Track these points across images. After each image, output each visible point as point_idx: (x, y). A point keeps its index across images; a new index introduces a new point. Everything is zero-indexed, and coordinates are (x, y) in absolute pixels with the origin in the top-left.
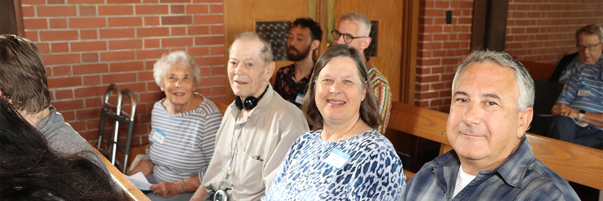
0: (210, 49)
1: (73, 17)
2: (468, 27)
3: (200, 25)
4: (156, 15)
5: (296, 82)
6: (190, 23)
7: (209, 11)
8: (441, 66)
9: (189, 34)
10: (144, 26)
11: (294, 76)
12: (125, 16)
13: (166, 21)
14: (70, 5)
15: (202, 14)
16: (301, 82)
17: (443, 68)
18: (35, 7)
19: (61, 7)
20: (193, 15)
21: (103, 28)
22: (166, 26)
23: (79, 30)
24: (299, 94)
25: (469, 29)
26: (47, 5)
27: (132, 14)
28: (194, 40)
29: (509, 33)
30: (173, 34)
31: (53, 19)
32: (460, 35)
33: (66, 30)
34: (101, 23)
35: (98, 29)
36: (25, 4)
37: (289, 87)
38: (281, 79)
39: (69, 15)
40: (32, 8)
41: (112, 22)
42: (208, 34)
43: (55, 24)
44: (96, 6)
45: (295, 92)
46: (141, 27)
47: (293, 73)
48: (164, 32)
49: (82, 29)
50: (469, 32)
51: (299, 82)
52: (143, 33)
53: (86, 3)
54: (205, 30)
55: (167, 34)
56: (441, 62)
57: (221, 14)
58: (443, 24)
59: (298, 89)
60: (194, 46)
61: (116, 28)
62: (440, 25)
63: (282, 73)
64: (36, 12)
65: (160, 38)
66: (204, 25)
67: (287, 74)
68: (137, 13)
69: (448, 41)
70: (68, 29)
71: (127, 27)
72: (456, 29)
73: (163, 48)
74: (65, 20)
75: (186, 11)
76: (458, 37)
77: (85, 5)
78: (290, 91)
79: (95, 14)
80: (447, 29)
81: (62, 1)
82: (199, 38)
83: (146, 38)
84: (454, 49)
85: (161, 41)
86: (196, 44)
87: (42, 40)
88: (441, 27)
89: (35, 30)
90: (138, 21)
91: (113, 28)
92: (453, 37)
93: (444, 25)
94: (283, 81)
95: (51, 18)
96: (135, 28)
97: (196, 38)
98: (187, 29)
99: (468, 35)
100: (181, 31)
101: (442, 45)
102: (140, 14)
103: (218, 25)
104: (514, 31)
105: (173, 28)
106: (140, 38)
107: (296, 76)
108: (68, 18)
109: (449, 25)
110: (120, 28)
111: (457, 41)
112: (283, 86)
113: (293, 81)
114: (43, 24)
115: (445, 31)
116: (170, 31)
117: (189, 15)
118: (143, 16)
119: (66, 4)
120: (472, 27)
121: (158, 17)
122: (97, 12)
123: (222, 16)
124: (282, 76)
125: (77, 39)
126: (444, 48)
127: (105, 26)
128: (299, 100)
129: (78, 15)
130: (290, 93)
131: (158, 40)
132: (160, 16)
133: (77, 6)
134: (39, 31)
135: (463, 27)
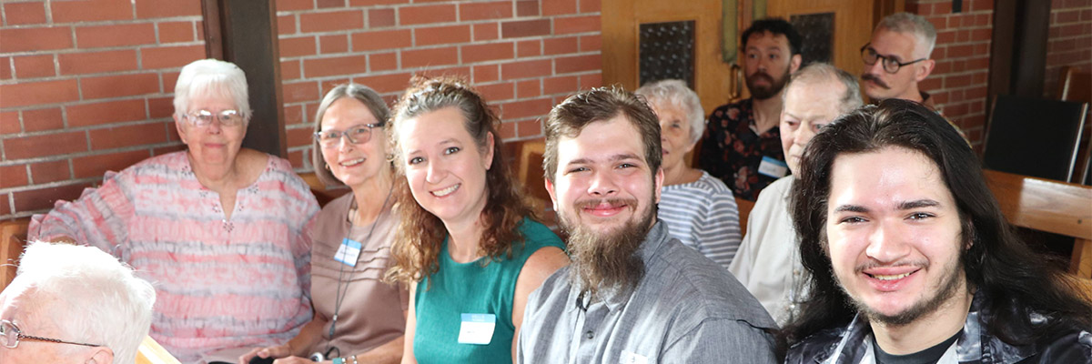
0: (579, 79)
1: (358, 31)
2: (986, 16)
3: (564, 36)
4: (493, 21)
5: (758, 134)
6: (548, 32)
7: (578, 9)
8: (943, 90)
9: (546, 54)
10: (473, 42)
11: (754, 124)
12: (443, 24)
13: (510, 30)
14: (354, 9)
15: (567, 16)
16: (768, 135)
17: (946, 95)
18: (297, 14)
19: (338, 13)
20: (552, 18)
21: (407, 49)
22: (510, 40)
23: (367, 54)
24: (765, 158)
25: (990, 19)
26: (316, 10)
27: (454, 20)
28: (553, 64)
29: (1052, 23)
30: (520, 55)
31: (327, 37)
32: (974, 31)
33: (345, 55)
34: (403, 38)
35: (398, 51)
36: (282, 10)
37: (744, 143)
38: (724, 129)
39: (351, 28)
40: (292, 18)
41: (424, 37)
42: (575, 51)
43: (329, 45)
44: (396, 7)
45: (756, 153)
46: (468, 44)
47: (750, 118)
48: (505, 51)
49: (373, 53)
50: (990, 26)
51: (764, 135)
52: (471, 54)
53: (379, 4)
54: (570, 45)
55: (510, 55)
56: (943, 83)
57: (598, 13)
58: (948, 12)
59: (763, 148)
60: (554, 75)
61: (428, 47)
62: (944, 16)
63: (725, 117)
64: (298, 25)
65: (500, 62)
66: (570, 35)
67: (737, 119)
68: (462, 19)
69: (956, 44)
70: (350, 53)
71: (446, 45)
72: (968, 21)
73: (504, 82)
74: (345, 36)
75: (540, 12)
76: (970, 35)
77: (378, 7)
78: (746, 150)
79: (393, 23)
80: (954, 22)
81: (342, 4)
82: (563, 59)
83: (475, 64)
84: (964, 59)
85: (500, 69)
86: (558, 72)
87: (307, 76)
88: (945, 19)
89: (295, 58)
90: (462, 34)
91: (423, 48)
92: (963, 36)
93: (948, 16)
94: (727, 133)
95: (323, 34)
96: (459, 45)
97: (557, 60)
98: (542, 45)
99: (988, 30)
100: (531, 49)
101: (946, 51)
102: (467, 19)
103: (593, 33)
104: (1062, 17)
105: (520, 44)
106: (467, 65)
107: (758, 123)
108: (349, 33)
109: (958, 14)
110: (435, 47)
111: (969, 43)
112: (728, 141)
113: (753, 133)
114: (307, 45)
115: (951, 26)
116: (515, 49)
117: (545, 18)
118: (471, 23)
119: (347, 7)
120: (994, 15)
121: (496, 24)
122: (397, 19)
123: (598, 17)
124: (724, 124)
125: (364, 71)
126: (949, 56)
127: (409, 44)
128: (765, 167)
129: (367, 28)
130: (746, 155)
131: (496, 66)
132: (500, 21)
133: (365, 9)
134: (302, 59)
135: (980, 16)
